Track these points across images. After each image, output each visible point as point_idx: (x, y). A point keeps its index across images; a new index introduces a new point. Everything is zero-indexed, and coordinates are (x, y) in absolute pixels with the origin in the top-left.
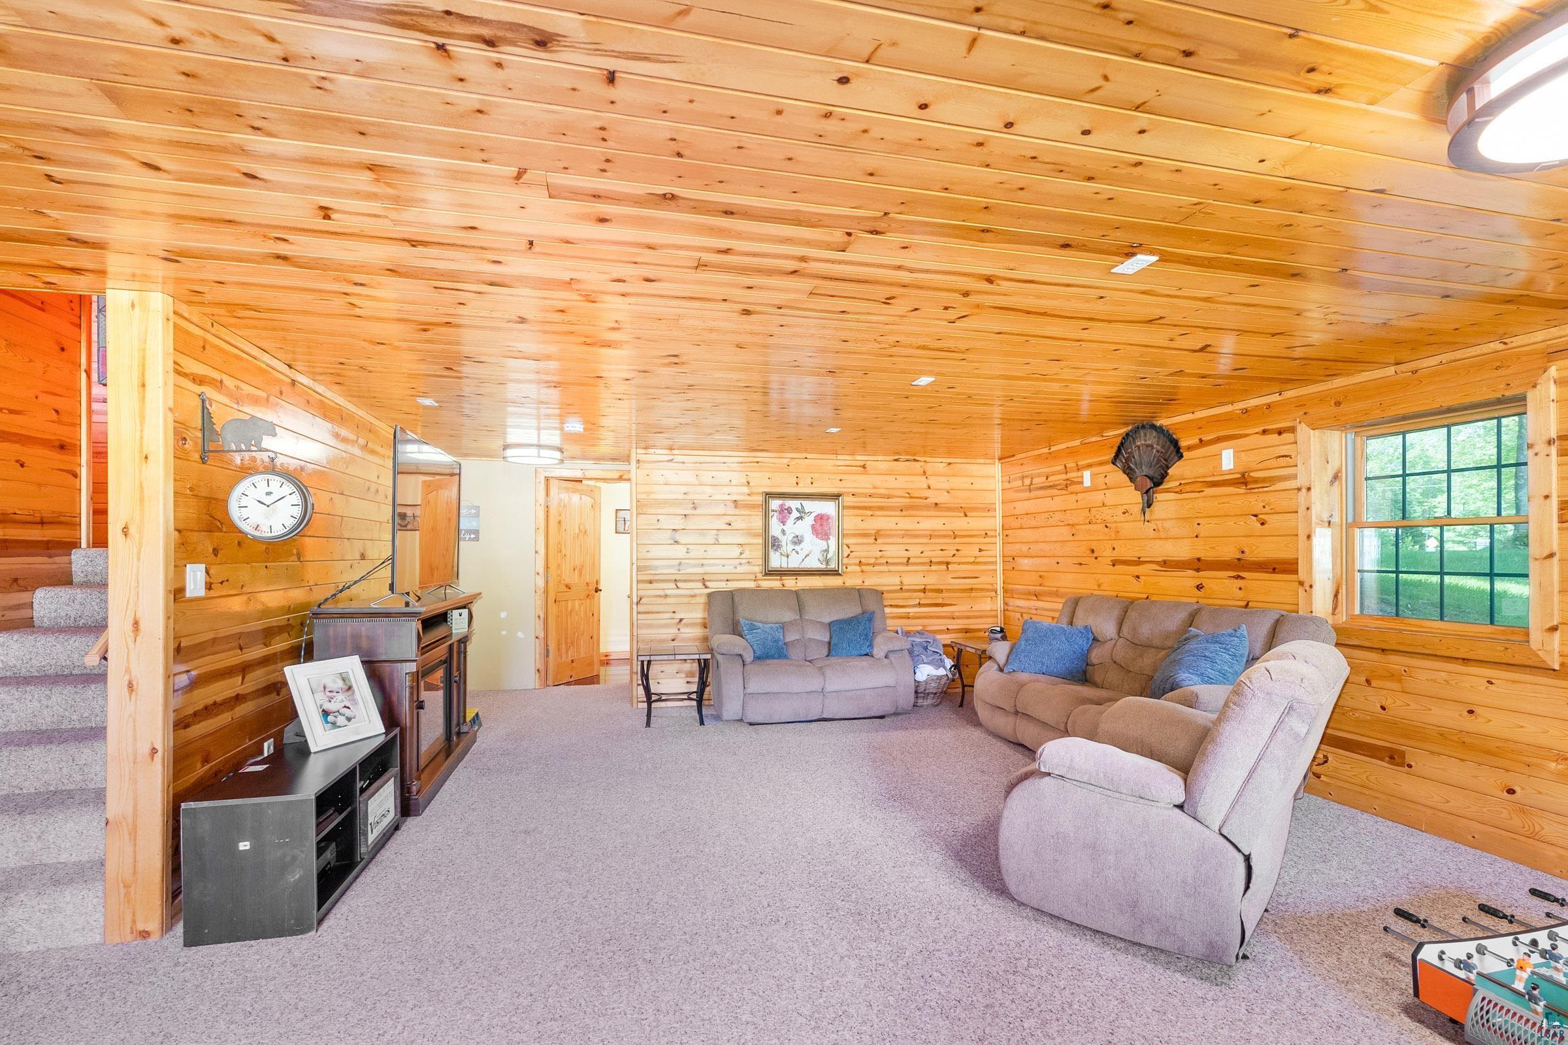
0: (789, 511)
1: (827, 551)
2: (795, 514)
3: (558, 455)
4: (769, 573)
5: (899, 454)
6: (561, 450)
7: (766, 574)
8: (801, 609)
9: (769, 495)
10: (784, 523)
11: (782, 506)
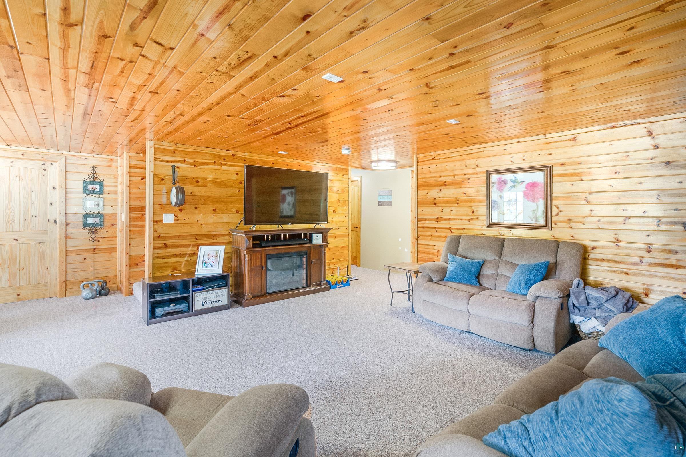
0: (505, 182)
1: (536, 210)
2: (510, 184)
3: (394, 164)
4: (490, 225)
5: (614, 121)
6: (396, 162)
7: (488, 226)
8: (500, 252)
9: (490, 173)
10: (501, 190)
11: (499, 179)
